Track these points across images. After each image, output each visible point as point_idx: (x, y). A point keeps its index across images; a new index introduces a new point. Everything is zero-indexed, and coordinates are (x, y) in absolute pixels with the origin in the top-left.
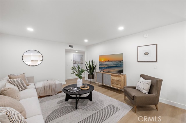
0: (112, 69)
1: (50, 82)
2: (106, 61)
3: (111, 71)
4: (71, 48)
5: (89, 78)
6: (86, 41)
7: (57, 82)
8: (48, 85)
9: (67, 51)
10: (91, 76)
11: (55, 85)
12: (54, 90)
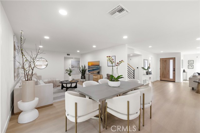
0: (95, 71)
1: (53, 79)
2: (92, 65)
3: (94, 72)
4: (68, 56)
5: (81, 78)
6: (78, 51)
7: (57, 80)
8: (51, 80)
9: (65, 58)
10: (83, 76)
11: (56, 81)
12: (55, 84)
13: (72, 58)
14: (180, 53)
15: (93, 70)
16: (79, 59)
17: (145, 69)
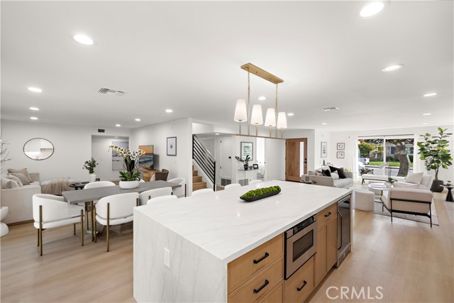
3: (146, 166)
4: (101, 134)
9: (95, 139)
13: (113, 137)
14: (313, 130)
15: (145, 162)
16: (127, 138)
17: (241, 161)
